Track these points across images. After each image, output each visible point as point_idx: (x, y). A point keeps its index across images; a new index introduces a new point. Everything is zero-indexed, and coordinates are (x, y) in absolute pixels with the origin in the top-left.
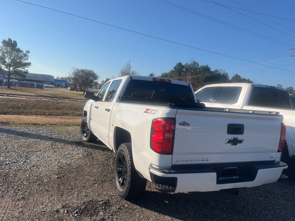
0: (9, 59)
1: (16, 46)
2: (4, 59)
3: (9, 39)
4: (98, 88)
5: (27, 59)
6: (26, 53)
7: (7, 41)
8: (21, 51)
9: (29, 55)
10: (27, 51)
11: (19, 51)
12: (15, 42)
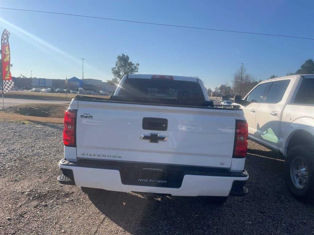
0: (123, 72)
1: (128, 60)
2: (119, 72)
3: (122, 54)
4: (212, 96)
5: (137, 71)
6: (136, 66)
7: (121, 56)
8: (133, 65)
9: (139, 67)
10: (137, 64)
11: (131, 64)
12: (127, 56)
